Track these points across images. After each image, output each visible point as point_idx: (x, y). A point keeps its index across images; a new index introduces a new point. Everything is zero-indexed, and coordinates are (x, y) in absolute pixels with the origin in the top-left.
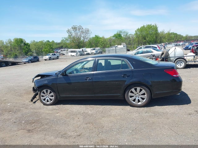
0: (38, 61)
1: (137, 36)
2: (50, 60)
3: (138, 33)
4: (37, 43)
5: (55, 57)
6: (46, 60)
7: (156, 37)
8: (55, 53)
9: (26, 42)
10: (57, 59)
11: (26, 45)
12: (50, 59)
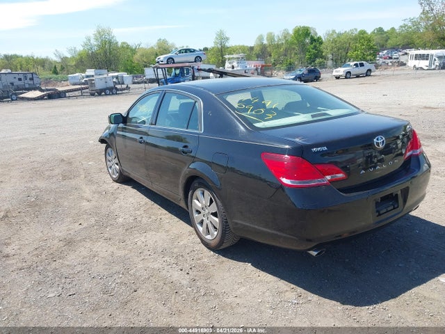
0: (317, 78)
2: (346, 78)
4: (339, 35)
5: (363, 70)
6: (338, 78)
8: (364, 62)
9: (316, 34)
10: (367, 75)
11: (315, 40)
12: (348, 75)
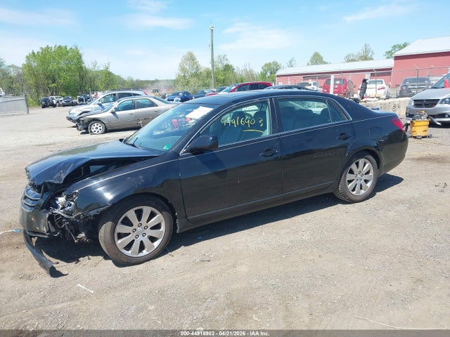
1: (31, 72)
3: (34, 64)
7: (82, 78)
